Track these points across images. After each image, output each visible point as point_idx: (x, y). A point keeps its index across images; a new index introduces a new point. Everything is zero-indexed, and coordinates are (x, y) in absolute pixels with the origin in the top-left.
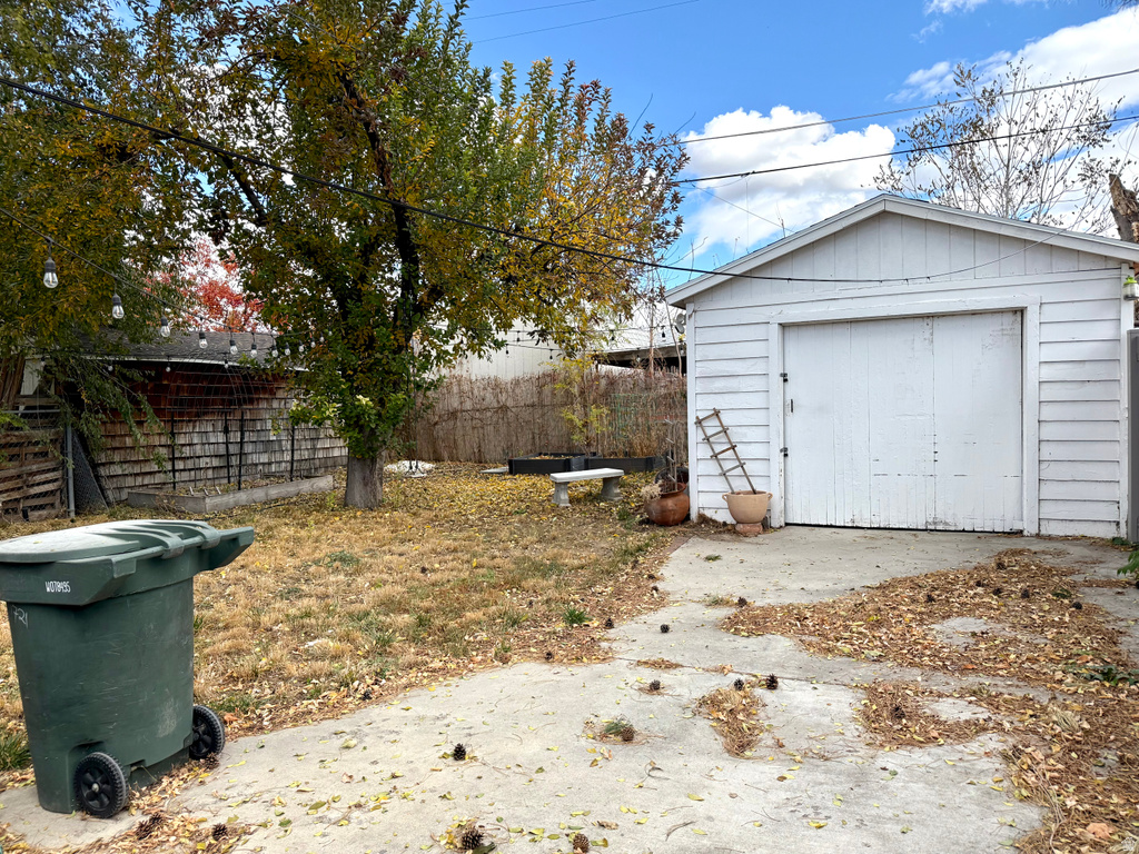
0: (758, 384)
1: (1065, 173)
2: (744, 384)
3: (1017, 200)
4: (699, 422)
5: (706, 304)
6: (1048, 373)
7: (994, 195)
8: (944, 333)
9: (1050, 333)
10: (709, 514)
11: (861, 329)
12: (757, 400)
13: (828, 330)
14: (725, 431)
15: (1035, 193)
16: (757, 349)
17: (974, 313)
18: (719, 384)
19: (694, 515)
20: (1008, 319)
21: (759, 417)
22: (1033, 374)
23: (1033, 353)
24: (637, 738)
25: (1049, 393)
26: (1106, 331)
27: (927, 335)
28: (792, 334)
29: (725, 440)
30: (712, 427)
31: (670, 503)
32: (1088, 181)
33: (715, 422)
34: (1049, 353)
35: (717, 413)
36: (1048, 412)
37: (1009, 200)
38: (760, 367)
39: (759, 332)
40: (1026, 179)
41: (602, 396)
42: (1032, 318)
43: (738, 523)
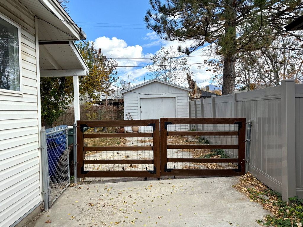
0: (136, 108)
1: (180, 69)
2: (134, 108)
3: (172, 73)
4: (126, 115)
5: (127, 94)
6: (179, 107)
7: (168, 72)
8: (164, 100)
9: (179, 101)
10: (128, 131)
11: (152, 99)
12: (136, 111)
13: (147, 99)
14: (131, 116)
15: (175, 72)
16: (136, 102)
17: (169, 98)
18: (130, 108)
19: (125, 131)
20: (173, 98)
21: (136, 114)
22: (177, 107)
23: (177, 104)
24: (129, 157)
25: (179, 110)
26: (186, 101)
27: (162, 101)
28: (142, 100)
29: (131, 118)
30: (128, 116)
31: (122, 129)
32: (184, 71)
33: (129, 115)
34: (179, 104)
35: (129, 113)
36: (179, 113)
37: (171, 73)
38: (136, 105)
39: (136, 99)
40: (173, 69)
41: (95, 111)
42: (176, 98)
43: (134, 132)
